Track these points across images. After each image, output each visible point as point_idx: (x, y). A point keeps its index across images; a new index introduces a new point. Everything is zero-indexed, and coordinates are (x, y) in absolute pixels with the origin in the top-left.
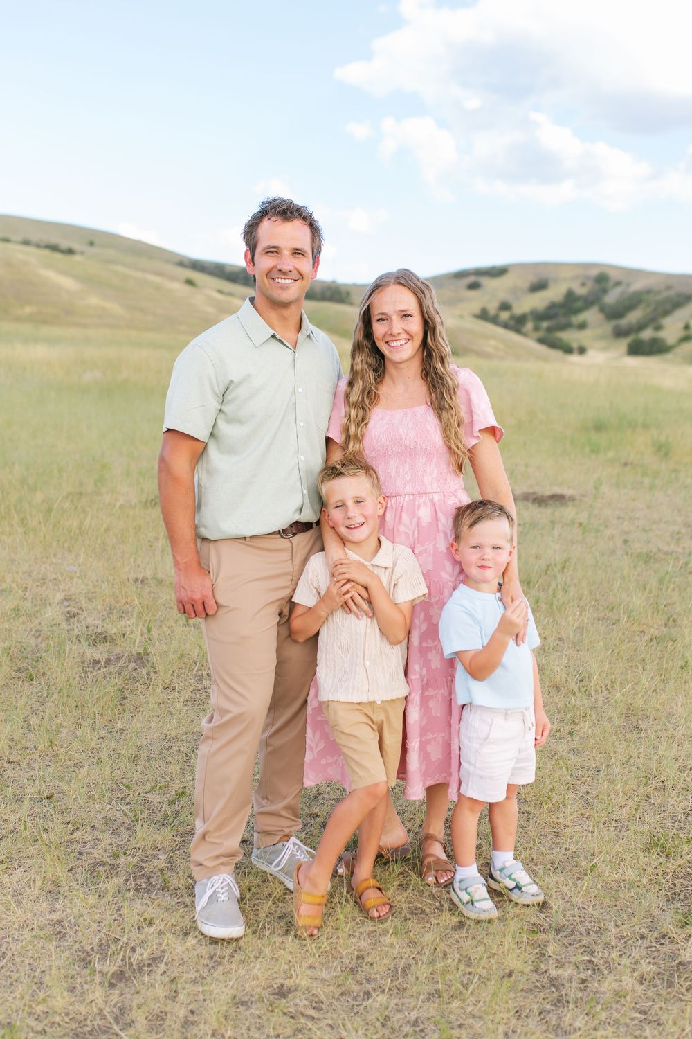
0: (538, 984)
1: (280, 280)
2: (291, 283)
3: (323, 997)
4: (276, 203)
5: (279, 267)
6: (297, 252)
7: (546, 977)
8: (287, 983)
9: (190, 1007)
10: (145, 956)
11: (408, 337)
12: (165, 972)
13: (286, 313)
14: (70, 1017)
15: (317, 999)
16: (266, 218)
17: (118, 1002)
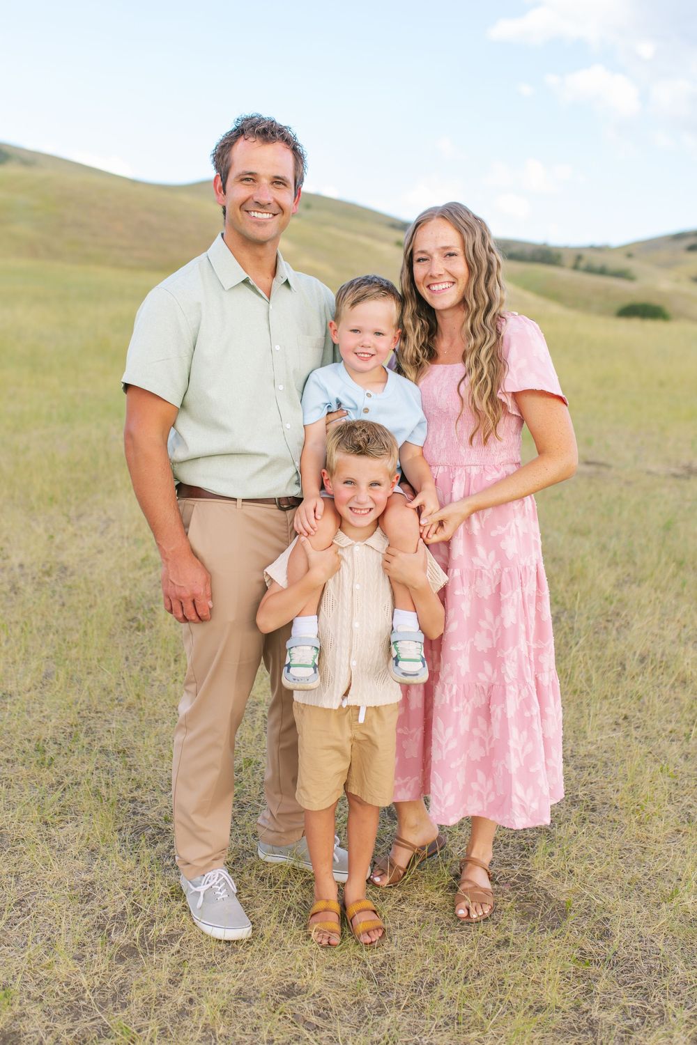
0: (574, 1025)
1: (256, 214)
2: (269, 218)
3: (332, 1004)
4: (254, 121)
5: (256, 199)
6: (278, 181)
7: (586, 1018)
8: (299, 982)
9: (190, 995)
10: (163, 932)
11: (452, 280)
12: (178, 952)
13: (260, 252)
14: (71, 987)
15: (326, 1005)
16: (242, 138)
17: (121, 978)
